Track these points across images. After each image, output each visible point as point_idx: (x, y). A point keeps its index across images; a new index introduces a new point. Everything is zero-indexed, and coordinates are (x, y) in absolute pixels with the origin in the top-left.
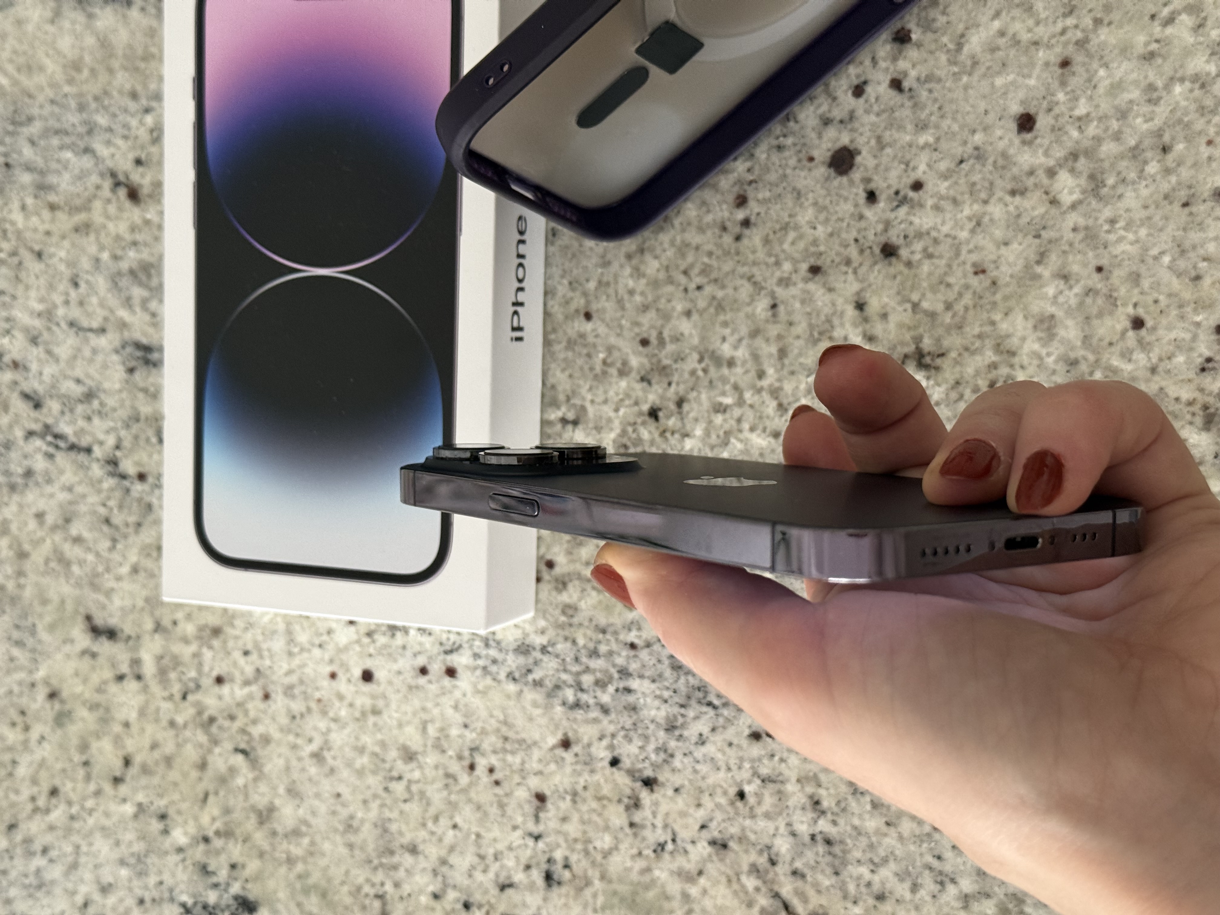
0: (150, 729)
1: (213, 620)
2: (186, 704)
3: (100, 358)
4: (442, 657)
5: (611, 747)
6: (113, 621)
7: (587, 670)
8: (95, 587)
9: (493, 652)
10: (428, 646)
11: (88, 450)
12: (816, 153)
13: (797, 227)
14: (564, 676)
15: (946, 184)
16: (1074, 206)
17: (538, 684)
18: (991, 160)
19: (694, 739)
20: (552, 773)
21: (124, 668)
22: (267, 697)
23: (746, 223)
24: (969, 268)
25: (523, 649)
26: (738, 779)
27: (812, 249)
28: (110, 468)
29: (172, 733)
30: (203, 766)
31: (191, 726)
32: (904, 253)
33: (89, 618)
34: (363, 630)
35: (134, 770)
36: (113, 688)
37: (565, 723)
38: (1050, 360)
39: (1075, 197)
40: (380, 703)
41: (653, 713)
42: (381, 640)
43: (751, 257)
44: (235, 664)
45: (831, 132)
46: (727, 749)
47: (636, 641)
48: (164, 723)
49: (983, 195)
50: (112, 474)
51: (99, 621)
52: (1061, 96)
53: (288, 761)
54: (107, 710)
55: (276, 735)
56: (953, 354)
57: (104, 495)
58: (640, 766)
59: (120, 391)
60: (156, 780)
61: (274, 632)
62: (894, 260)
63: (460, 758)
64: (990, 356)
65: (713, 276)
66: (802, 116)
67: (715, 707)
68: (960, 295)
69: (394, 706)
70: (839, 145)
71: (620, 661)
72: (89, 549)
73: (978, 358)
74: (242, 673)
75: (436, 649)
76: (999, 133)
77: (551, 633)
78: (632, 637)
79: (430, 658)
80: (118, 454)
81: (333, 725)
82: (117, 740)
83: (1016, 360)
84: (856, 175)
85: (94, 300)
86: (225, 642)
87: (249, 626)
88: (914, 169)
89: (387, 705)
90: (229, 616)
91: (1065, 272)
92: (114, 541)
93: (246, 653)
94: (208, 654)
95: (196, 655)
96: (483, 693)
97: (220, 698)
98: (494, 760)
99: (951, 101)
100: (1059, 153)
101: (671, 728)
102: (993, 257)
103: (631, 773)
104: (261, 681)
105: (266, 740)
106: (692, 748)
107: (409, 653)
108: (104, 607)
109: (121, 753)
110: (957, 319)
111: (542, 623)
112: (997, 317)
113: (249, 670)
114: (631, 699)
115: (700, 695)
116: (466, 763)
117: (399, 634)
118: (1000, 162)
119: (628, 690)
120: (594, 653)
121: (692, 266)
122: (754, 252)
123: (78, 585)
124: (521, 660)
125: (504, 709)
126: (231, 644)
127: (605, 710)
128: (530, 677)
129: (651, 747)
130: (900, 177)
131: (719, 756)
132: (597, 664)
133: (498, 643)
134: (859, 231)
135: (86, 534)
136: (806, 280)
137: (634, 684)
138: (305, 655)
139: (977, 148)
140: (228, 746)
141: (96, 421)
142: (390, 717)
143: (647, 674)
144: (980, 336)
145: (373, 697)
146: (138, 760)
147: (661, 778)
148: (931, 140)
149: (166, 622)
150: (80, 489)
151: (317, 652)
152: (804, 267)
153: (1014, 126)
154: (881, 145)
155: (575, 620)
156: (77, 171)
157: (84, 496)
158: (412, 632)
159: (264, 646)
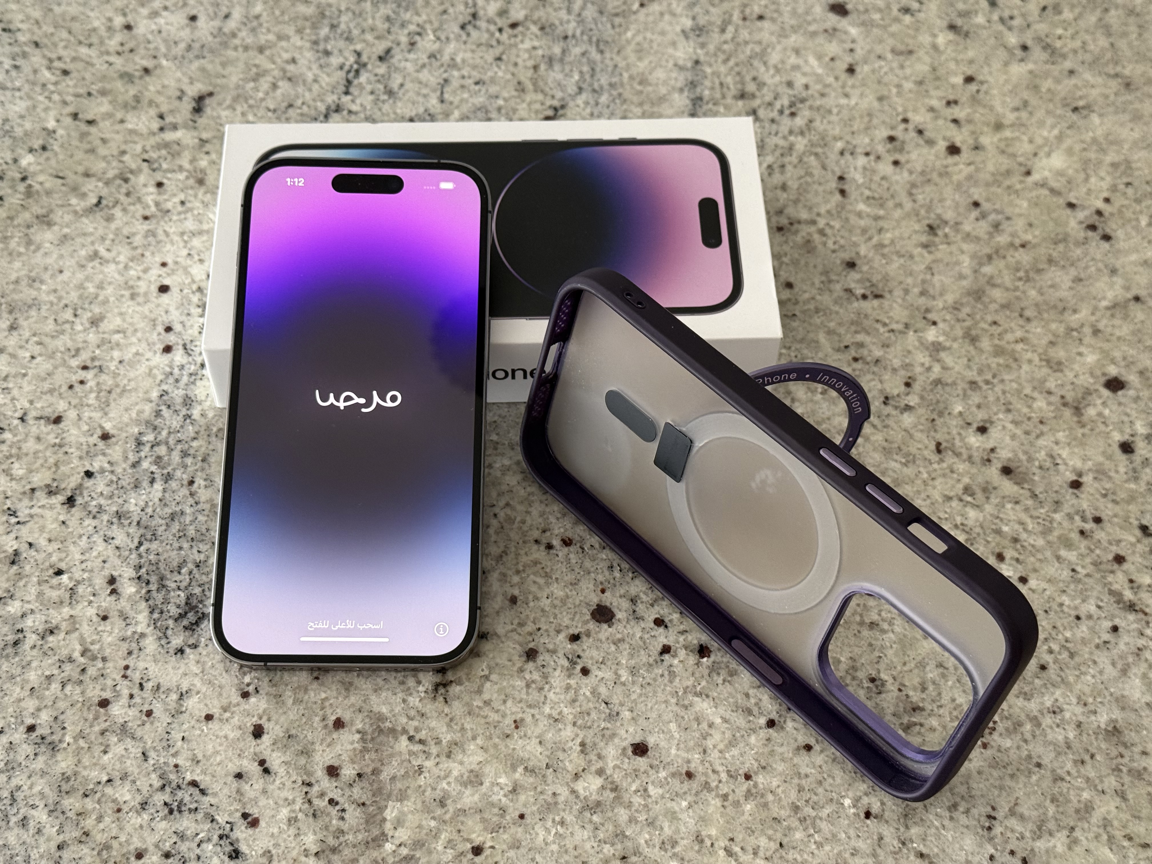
0: (119, 137)
1: (210, 180)
2: (140, 161)
3: (421, 99)
4: (181, 342)
5: (102, 471)
6: (208, 111)
7: (170, 450)
8: (236, 99)
9: (185, 379)
10: (190, 332)
11: (347, 93)
12: (608, 594)
13: (548, 584)
14: (164, 433)
15: (588, 694)
16: (573, 792)
17: (158, 414)
18: (609, 725)
19: (109, 534)
20: (79, 428)
21: (169, 119)
22: (146, 218)
23: (549, 547)
24: (518, 717)
25: (188, 401)
26: (74, 570)
27: (531, 597)
28: (333, 107)
29: (115, 153)
30: (87, 175)
31: (121, 165)
32: (531, 665)
33: (211, 94)
34: (203, 285)
35: (84, 127)
36: (153, 112)
37: (124, 435)
38: (444, 785)
39: (581, 792)
40: (140, 299)
41: (133, 501)
42: (195, 299)
43: (522, 552)
44: (175, 195)
45: (625, 604)
46: (100, 560)
47: (196, 485)
48: (123, 147)
49: (580, 722)
50: (328, 109)
51: (207, 101)
52: (663, 774)
53: (92, 234)
54: (134, 108)
55: (113, 226)
56: (447, 710)
57: (311, 103)
58: (85, 493)
59: (395, 113)
60: (75, 143)
61: (201, 222)
62: (524, 658)
63: (93, 359)
64: (447, 738)
65: (506, 526)
66: (637, 582)
67: (137, 548)
68: (497, 711)
69: (138, 309)
70: (615, 610)
71: (178, 474)
72: (267, 93)
73: (445, 729)
74: (166, 200)
75: (187, 338)
76: (631, 730)
77: (202, 421)
78: (199, 481)
79: (180, 333)
80: (345, 113)
81: (121, 266)
82: (109, 115)
83: (444, 758)
84: (592, 625)
85: (466, 95)
86: (192, 188)
87: (206, 205)
88: (599, 668)
89: (139, 304)
90: (213, 191)
91: (519, 790)
92: (275, 111)
93: (183, 203)
94: (181, 176)
95: (181, 168)
96: (150, 373)
97: (145, 185)
98: (91, 384)
99: (655, 692)
100: (617, 777)
101: (119, 515)
102: (529, 733)
103: (80, 487)
104: (159, 214)
105: (109, 219)
106: (102, 533)
107: (184, 318)
108: (220, 104)
109: (98, 118)
110: (477, 711)
111: (211, 414)
112: (479, 741)
113: (169, 205)
114: (145, 484)
115: (149, 537)
116: (89, 364)
117: (200, 310)
118: (607, 733)
119: (152, 481)
120: (185, 454)
121: (513, 509)
122: (526, 554)
123: (238, 87)
124: (179, 400)
125: (136, 390)
126: (190, 192)
127: (134, 465)
128: (163, 408)
129: (102, 501)
130: (592, 658)
131: (95, 554)
132: (176, 457)
133: (194, 383)
134: (547, 631)
135: (279, 92)
136: (505, 594)
137: (158, 486)
138: (181, 244)
139: (618, 714)
140: (105, 192)
141: (371, 98)
142: (129, 307)
143: (167, 495)
144: (463, 729)
145: (146, 294)
146: (93, 130)
147: (74, 510)
148: (623, 679)
149: (208, 147)
150: (316, 87)
151: (185, 252)
152: (516, 592)
153: (637, 740)
154: (617, 643)
155: (213, 439)
156: (564, 82)
157: (310, 90)
158: (201, 320)
159: (189, 215)
